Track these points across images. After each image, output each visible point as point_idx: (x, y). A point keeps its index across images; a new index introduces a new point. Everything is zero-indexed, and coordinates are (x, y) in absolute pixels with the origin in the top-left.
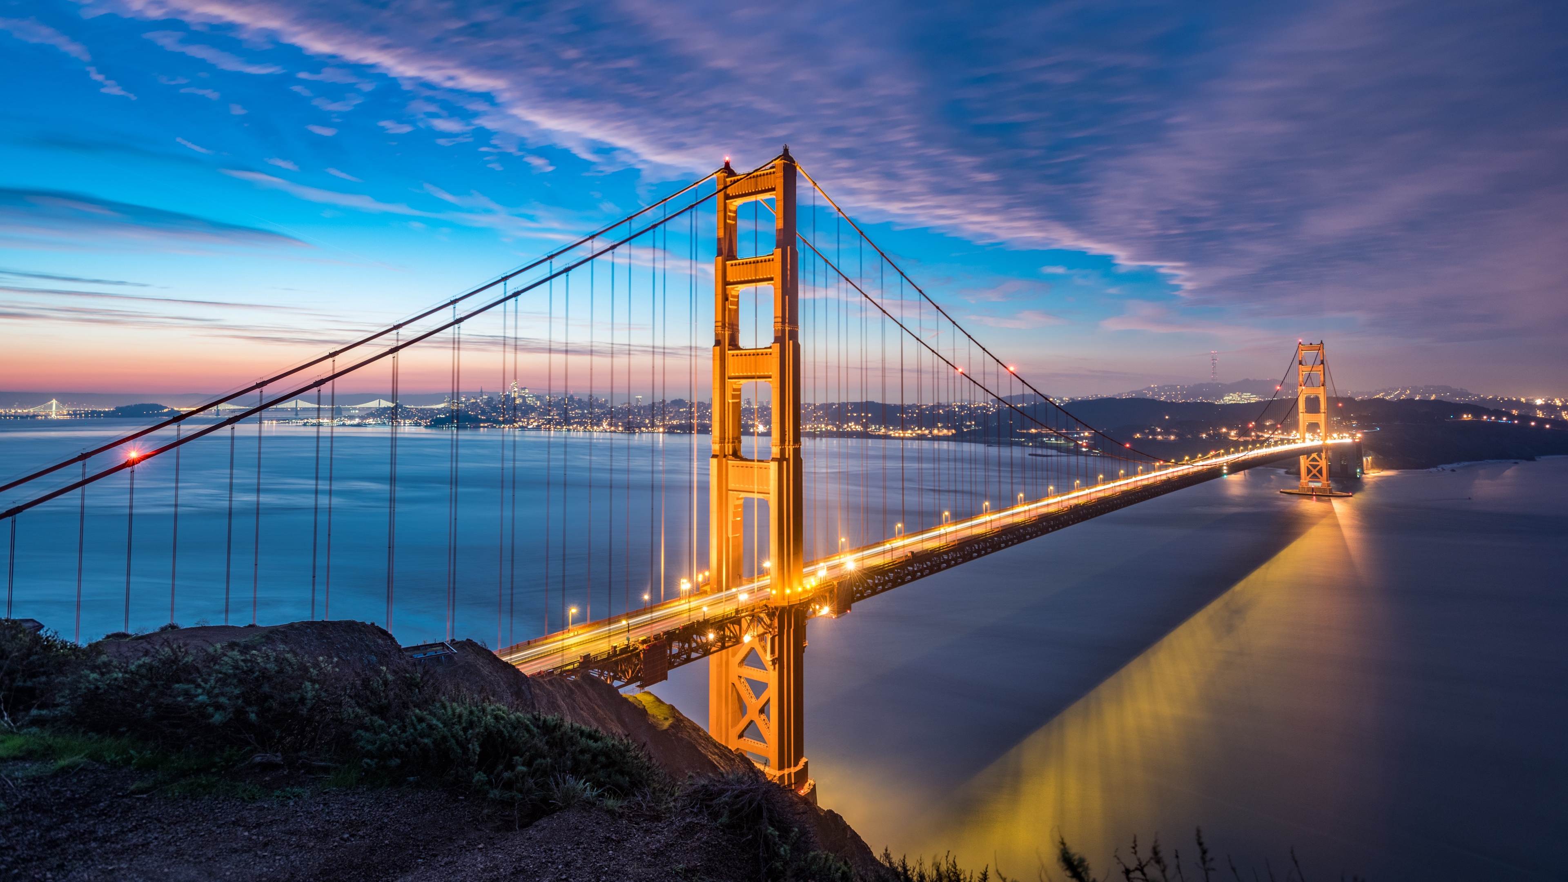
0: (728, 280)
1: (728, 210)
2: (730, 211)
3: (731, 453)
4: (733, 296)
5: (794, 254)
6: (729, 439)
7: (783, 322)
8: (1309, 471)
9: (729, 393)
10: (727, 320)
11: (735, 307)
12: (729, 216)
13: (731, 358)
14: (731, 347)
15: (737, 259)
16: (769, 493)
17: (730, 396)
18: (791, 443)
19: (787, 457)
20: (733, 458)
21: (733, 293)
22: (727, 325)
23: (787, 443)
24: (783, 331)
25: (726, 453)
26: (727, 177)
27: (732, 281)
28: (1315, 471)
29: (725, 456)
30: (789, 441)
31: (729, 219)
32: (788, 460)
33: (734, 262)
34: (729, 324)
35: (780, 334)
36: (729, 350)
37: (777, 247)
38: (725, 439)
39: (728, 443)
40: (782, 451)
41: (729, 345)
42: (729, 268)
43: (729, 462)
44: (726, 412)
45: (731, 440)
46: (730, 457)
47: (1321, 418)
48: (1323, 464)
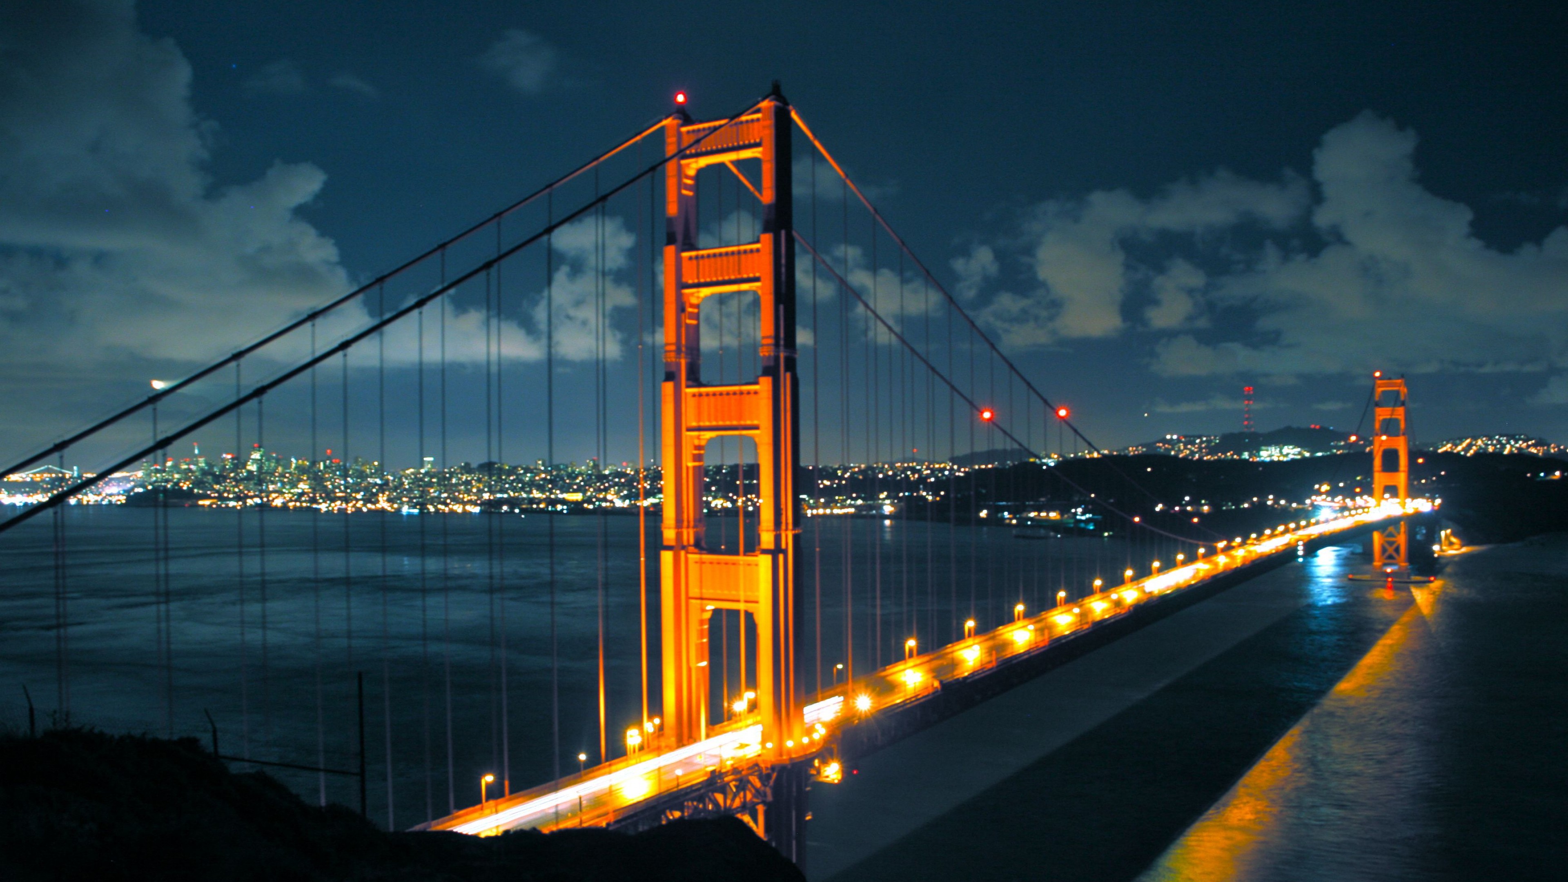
0: (684, 280)
1: (683, 176)
2: (688, 177)
3: (692, 541)
4: (692, 306)
5: (790, 241)
6: (688, 522)
7: (777, 345)
8: (1384, 550)
9: (688, 452)
10: (683, 342)
11: (694, 322)
12: (686, 184)
13: (690, 399)
14: (690, 383)
15: (698, 249)
16: (757, 602)
17: (690, 457)
18: (790, 527)
19: (783, 546)
20: (696, 551)
21: (694, 301)
22: (684, 349)
23: (783, 527)
24: (777, 358)
25: (685, 543)
26: (683, 125)
27: (690, 282)
28: (1391, 550)
29: (684, 548)
30: (787, 524)
31: (686, 189)
32: (785, 552)
33: (693, 253)
34: (687, 348)
35: (772, 363)
36: (688, 387)
37: (766, 230)
38: (682, 521)
39: (688, 527)
40: (777, 539)
41: (688, 379)
42: (686, 265)
43: (690, 556)
44: (684, 481)
45: (692, 524)
46: (691, 549)
47: (1401, 478)
48: (1402, 539)
